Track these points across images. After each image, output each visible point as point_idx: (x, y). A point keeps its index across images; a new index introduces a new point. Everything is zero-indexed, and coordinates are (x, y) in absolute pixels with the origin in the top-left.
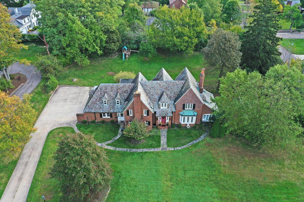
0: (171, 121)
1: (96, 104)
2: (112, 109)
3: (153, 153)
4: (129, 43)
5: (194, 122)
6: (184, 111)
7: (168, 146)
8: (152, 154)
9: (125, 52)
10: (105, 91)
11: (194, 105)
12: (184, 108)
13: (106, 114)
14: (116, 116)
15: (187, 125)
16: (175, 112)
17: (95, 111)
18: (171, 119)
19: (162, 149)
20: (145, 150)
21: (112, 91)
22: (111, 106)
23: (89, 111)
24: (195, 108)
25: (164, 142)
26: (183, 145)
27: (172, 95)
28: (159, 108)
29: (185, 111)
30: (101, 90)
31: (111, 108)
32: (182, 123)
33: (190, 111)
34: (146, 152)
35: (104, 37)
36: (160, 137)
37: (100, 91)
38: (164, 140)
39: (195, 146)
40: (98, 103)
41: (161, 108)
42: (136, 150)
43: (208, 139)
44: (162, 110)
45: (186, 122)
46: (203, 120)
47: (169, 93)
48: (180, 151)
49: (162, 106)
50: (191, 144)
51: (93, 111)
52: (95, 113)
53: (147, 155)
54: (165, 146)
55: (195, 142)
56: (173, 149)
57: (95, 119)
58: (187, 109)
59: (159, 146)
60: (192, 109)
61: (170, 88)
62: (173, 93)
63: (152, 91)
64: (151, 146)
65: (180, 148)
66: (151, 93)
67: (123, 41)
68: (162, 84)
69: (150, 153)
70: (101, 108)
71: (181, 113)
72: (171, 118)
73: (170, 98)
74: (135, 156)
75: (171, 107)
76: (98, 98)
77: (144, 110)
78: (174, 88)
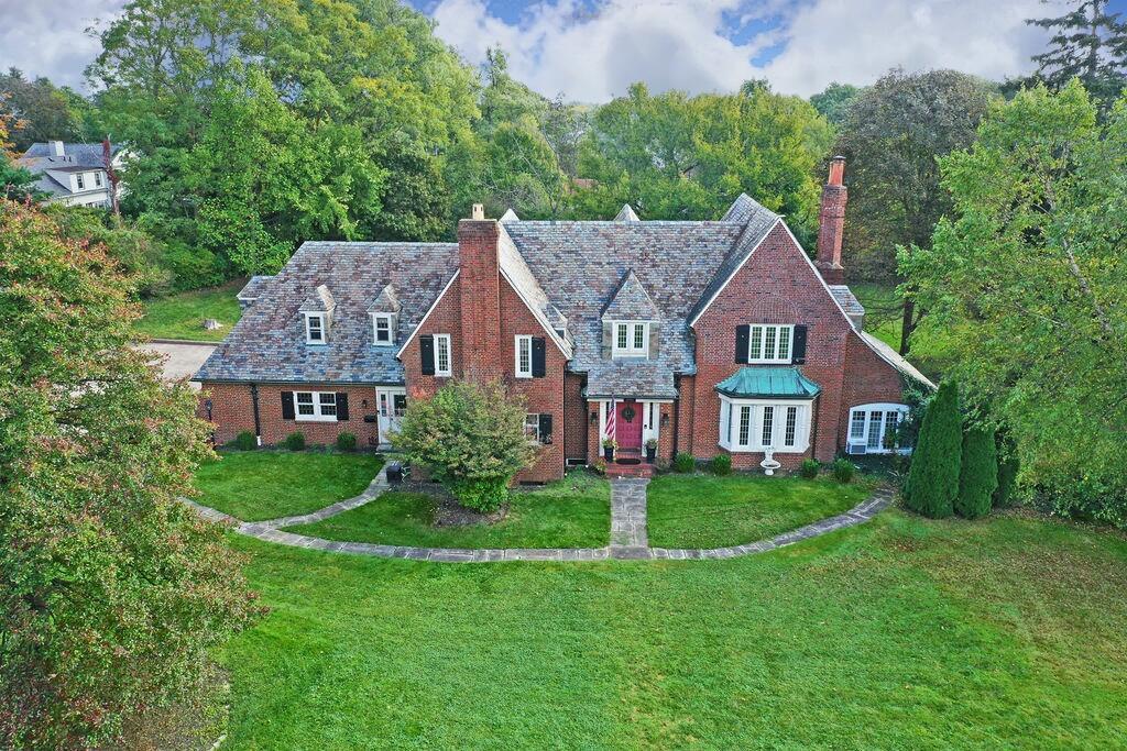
0: (668, 433)
1: (269, 338)
2: (347, 364)
3: (557, 566)
5: (801, 445)
6: (744, 371)
7: (655, 540)
8: (550, 571)
10: (322, 276)
11: (801, 332)
12: (741, 358)
13: (316, 396)
14: (369, 413)
15: (762, 455)
16: (692, 378)
17: (253, 377)
18: (670, 418)
19: (618, 554)
20: (513, 555)
21: (357, 275)
22: (345, 353)
23: (226, 375)
24: (808, 350)
25: (628, 527)
26: (746, 541)
27: (676, 289)
28: (604, 350)
29: (751, 371)
30: (301, 269)
31: (344, 359)
32: (735, 447)
33: (779, 370)
34: (518, 564)
36: (606, 508)
37: (298, 278)
38: (628, 520)
39: (825, 545)
40: (277, 334)
41: (617, 352)
42: (459, 553)
43: (898, 521)
44: (620, 363)
45: (755, 444)
46: (852, 440)
47: (658, 282)
48: (731, 564)
49: (622, 344)
50: (797, 539)
51: (244, 374)
52: (253, 385)
53: (521, 573)
54: (638, 542)
55: (819, 530)
56: (684, 555)
57: (251, 428)
58: (762, 360)
59: (603, 541)
60: (788, 361)
61: (662, 255)
62: (680, 282)
63: (568, 270)
64: (553, 540)
65: (730, 553)
66: (565, 281)
68: (620, 237)
69: (541, 566)
70: (287, 360)
71: (728, 384)
72: (669, 412)
73: (665, 304)
74: (446, 579)
75: (668, 353)
76: (283, 311)
77: (517, 338)
78: (686, 257)
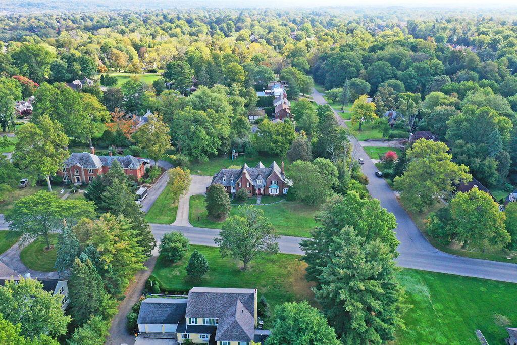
0: (263, 192)
3: (252, 206)
4: (237, 147)
5: (278, 193)
6: (271, 185)
7: (261, 203)
9: (234, 154)
10: (224, 173)
11: (277, 182)
16: (266, 186)
19: (257, 205)
21: (228, 174)
22: (228, 183)
25: (259, 202)
26: (270, 203)
30: (222, 173)
32: (271, 193)
34: (248, 206)
35: (220, 143)
36: (256, 200)
39: (277, 204)
40: (220, 180)
42: (242, 205)
44: (258, 185)
45: (273, 193)
46: (284, 192)
47: (262, 174)
49: (258, 182)
50: (275, 203)
54: (259, 204)
55: (277, 202)
56: (263, 205)
58: (273, 184)
59: (256, 203)
60: (276, 184)
61: (263, 172)
62: (265, 175)
63: (253, 173)
64: (251, 203)
65: (268, 204)
66: (252, 175)
67: (232, 146)
68: (258, 170)
70: (221, 184)
71: (270, 187)
72: (264, 190)
73: (263, 177)
75: (263, 184)
76: (220, 178)
77: (247, 183)
78: (266, 172)
